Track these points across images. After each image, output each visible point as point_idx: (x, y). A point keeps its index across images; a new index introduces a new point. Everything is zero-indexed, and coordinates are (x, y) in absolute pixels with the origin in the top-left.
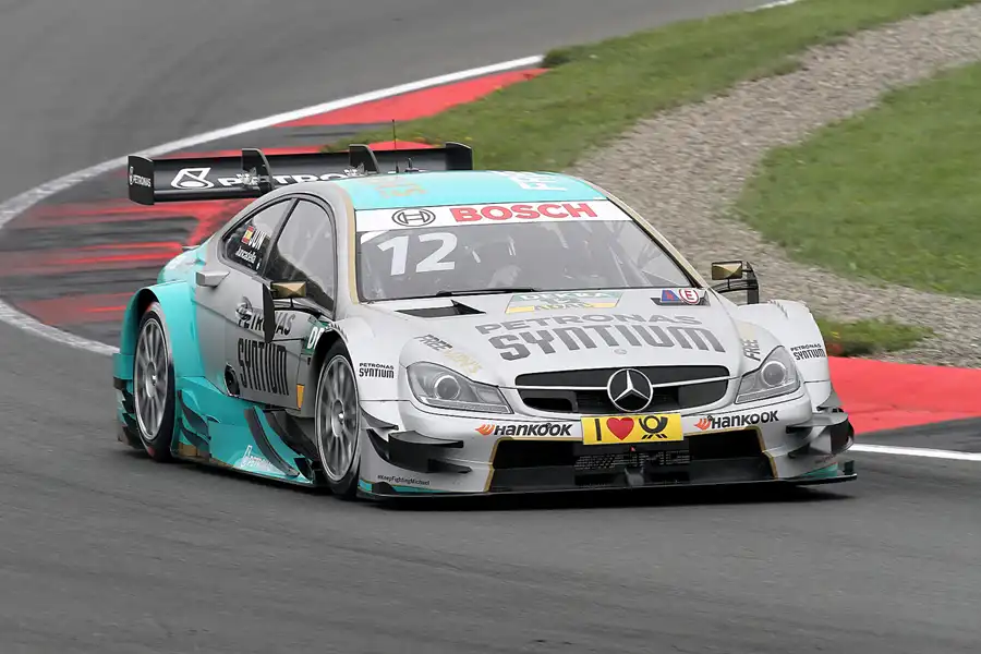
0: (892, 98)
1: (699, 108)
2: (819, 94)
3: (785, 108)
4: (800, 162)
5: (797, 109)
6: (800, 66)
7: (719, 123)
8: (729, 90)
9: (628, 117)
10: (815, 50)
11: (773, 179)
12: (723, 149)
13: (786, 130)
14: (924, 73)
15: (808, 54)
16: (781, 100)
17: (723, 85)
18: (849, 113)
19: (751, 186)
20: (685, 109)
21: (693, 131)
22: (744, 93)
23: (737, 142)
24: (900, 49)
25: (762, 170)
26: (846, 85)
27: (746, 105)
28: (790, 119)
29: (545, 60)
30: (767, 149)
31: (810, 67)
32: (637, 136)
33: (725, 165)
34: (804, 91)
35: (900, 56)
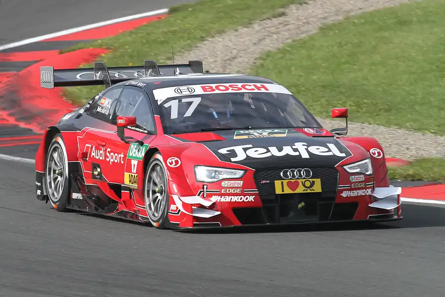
0: (324, 29)
1: (235, 34)
3: (273, 33)
5: (279, 34)
6: (283, 14)
7: (242, 40)
8: (250, 25)
9: (202, 38)
10: (293, 7)
11: (262, 66)
14: (340, 18)
15: (289, 8)
16: (273, 30)
17: (248, 23)
18: (303, 36)
22: (256, 26)
23: (249, 49)
25: (258, 62)
26: (304, 23)
27: (257, 32)
29: (169, 11)
31: (288, 14)
32: (204, 46)
33: (241, 60)
35: (330, 9)
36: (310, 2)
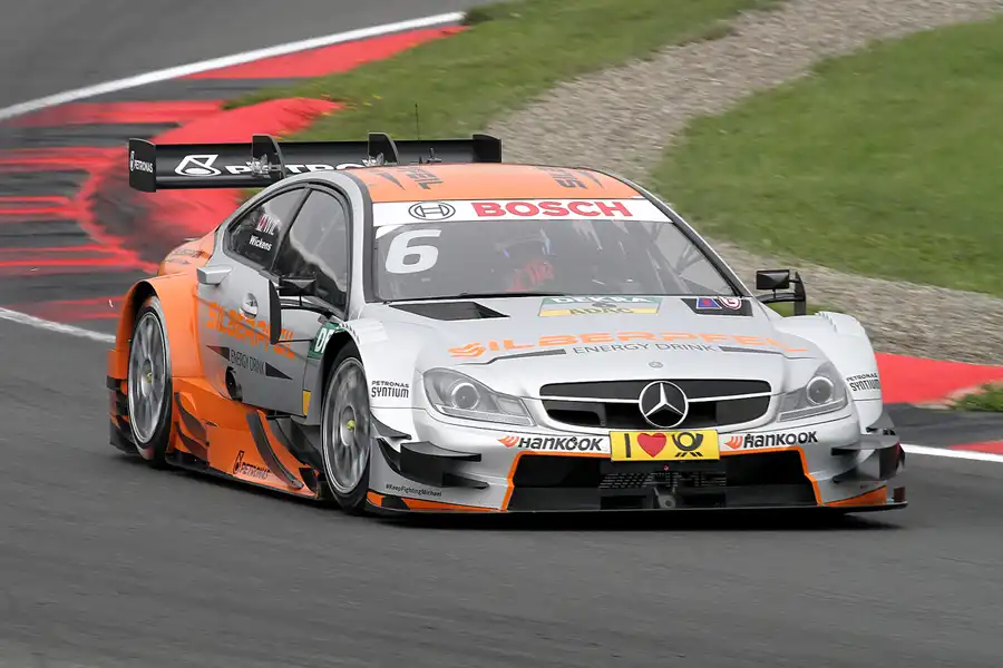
0: (825, 68)
1: (622, 73)
2: (749, 62)
3: (712, 75)
4: (722, 131)
5: (724, 76)
6: (731, 32)
7: (641, 88)
8: (653, 54)
9: (546, 80)
10: (749, 16)
11: (692, 148)
12: (642, 116)
13: (711, 98)
14: (860, 43)
15: (739, 19)
16: (709, 67)
17: (648, 49)
18: (778, 82)
19: (669, 155)
20: (607, 73)
21: (613, 96)
22: (670, 58)
23: (658, 110)
24: (837, 17)
25: (683, 139)
26: (779, 53)
27: (672, 71)
28: (717, 87)
29: (466, 17)
30: (690, 116)
31: (741, 33)
32: (554, 99)
33: (641, 133)
34: (732, 58)
35: (836, 24)
36: (788, 5)
